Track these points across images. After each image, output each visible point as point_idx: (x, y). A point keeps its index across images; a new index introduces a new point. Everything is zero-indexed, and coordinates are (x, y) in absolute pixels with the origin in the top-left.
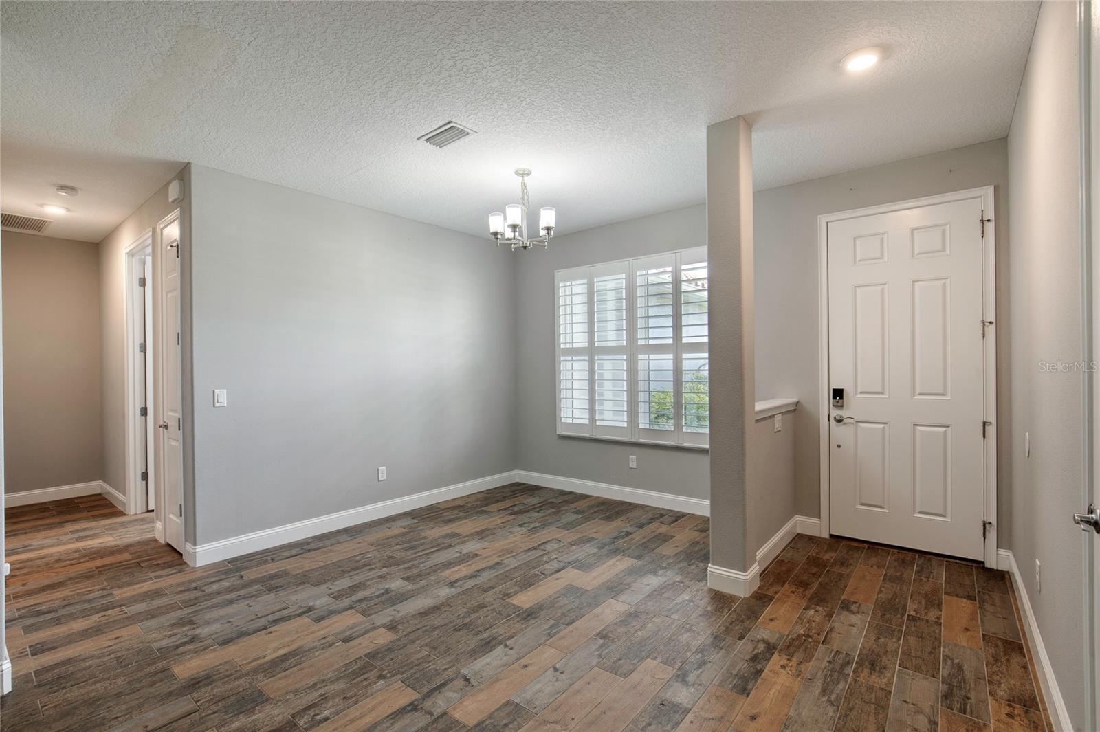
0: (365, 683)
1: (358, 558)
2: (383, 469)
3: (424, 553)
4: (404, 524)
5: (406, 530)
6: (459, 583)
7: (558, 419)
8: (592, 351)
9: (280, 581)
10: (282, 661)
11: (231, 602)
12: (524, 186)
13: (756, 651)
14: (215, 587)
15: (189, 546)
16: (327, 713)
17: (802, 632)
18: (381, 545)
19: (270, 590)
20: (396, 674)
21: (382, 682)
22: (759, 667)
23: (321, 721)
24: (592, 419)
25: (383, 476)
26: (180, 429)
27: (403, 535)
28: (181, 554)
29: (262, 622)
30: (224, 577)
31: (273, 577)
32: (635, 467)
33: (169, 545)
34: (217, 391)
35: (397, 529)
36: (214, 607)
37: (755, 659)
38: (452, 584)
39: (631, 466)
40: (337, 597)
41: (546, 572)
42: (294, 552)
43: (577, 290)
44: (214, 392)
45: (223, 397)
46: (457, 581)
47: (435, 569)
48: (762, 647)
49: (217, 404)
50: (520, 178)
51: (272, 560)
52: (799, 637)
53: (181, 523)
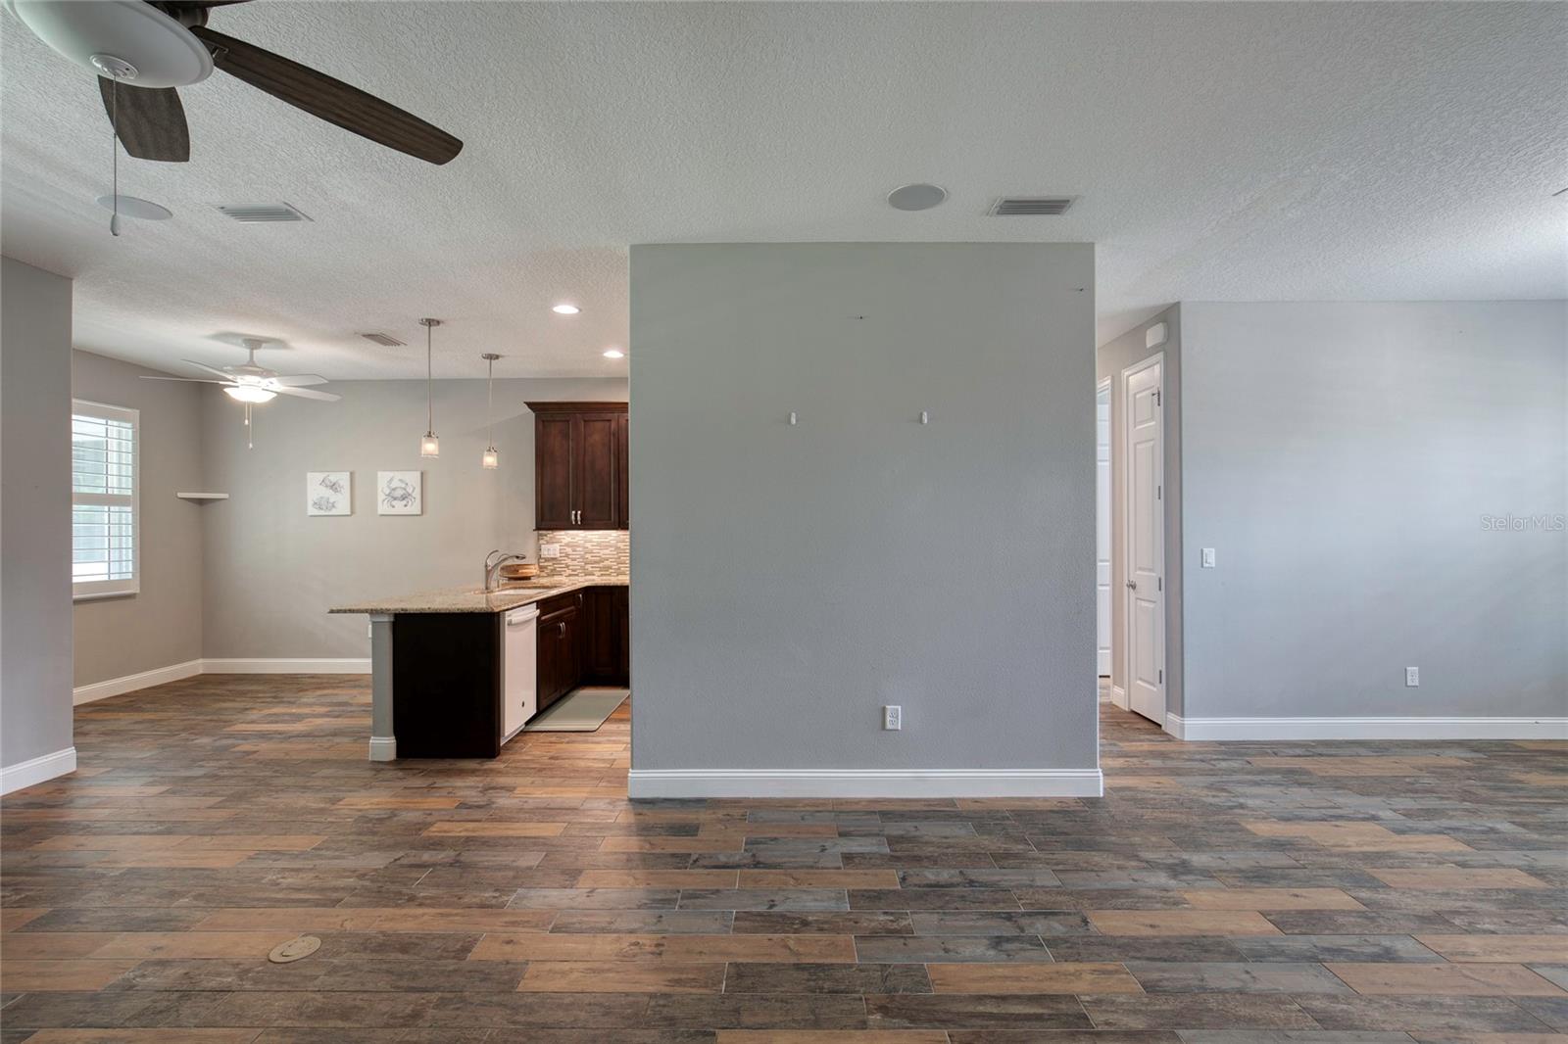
1: (1407, 780)
2: (1413, 670)
3: (1532, 801)
4: (1462, 755)
5: (1470, 764)
9: (1304, 778)
10: (1379, 858)
11: (1257, 784)
14: (1224, 765)
15: (1172, 716)
16: (1490, 927)
18: (1441, 772)
19: (1300, 784)
25: (1413, 679)
26: (1160, 589)
27: (1470, 769)
28: (1160, 726)
29: (1315, 813)
30: (1226, 757)
31: (1291, 771)
33: (1133, 712)
34: (1206, 550)
35: (1451, 758)
36: (1239, 782)
40: (1408, 814)
42: (1298, 751)
44: (1202, 551)
45: (1211, 557)
49: (1205, 565)
51: (1276, 754)
53: (1158, 691)
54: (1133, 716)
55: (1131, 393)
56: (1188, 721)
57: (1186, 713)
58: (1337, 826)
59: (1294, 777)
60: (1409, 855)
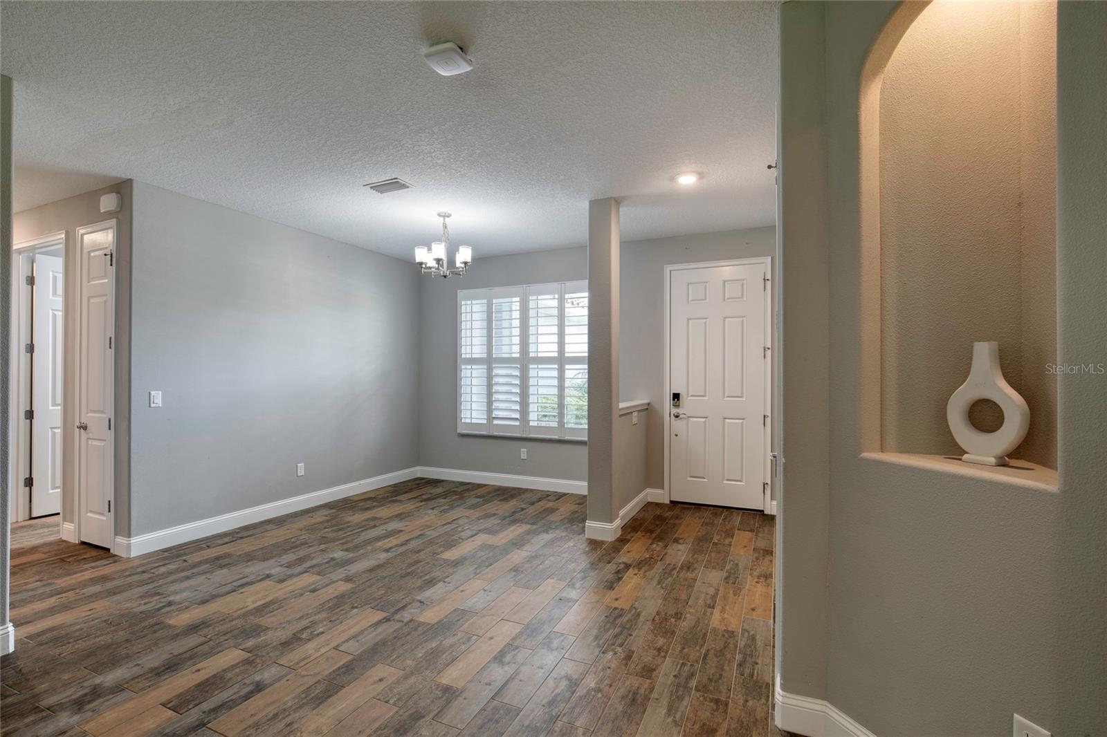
0: (343, 612)
1: (293, 540)
2: (301, 465)
3: (354, 532)
4: (325, 513)
5: (328, 518)
6: (393, 550)
7: (459, 420)
8: (489, 361)
9: (226, 561)
10: (265, 608)
11: (188, 578)
12: (445, 226)
13: (619, 568)
14: (163, 569)
15: (121, 540)
16: (321, 630)
17: (648, 556)
18: (312, 529)
19: (221, 567)
20: (365, 605)
21: (355, 610)
22: (620, 576)
23: (318, 635)
24: (490, 418)
25: (301, 472)
26: (110, 429)
27: (327, 521)
28: (108, 550)
29: (229, 588)
30: (167, 562)
31: (218, 558)
32: (525, 458)
33: (84, 543)
34: (153, 393)
35: (319, 517)
36: (173, 582)
37: (618, 572)
38: (387, 551)
39: (522, 458)
40: (289, 565)
41: (463, 538)
42: (226, 540)
43: (476, 308)
44: (150, 393)
45: (158, 398)
46: (391, 548)
47: (369, 542)
48: (622, 566)
49: (152, 405)
50: (442, 219)
51: (208, 547)
52: (646, 559)
53: (108, 519)
54: (82, 546)
55: (85, 251)
56: (134, 540)
57: (132, 533)
58: (242, 593)
59: (219, 562)
60: (285, 597)
